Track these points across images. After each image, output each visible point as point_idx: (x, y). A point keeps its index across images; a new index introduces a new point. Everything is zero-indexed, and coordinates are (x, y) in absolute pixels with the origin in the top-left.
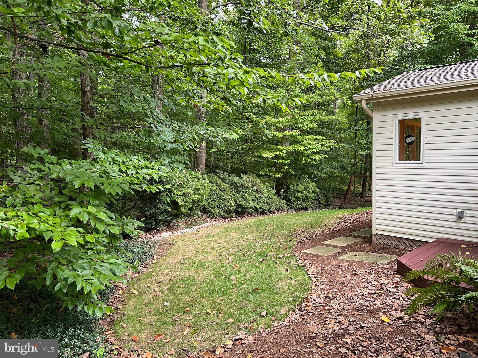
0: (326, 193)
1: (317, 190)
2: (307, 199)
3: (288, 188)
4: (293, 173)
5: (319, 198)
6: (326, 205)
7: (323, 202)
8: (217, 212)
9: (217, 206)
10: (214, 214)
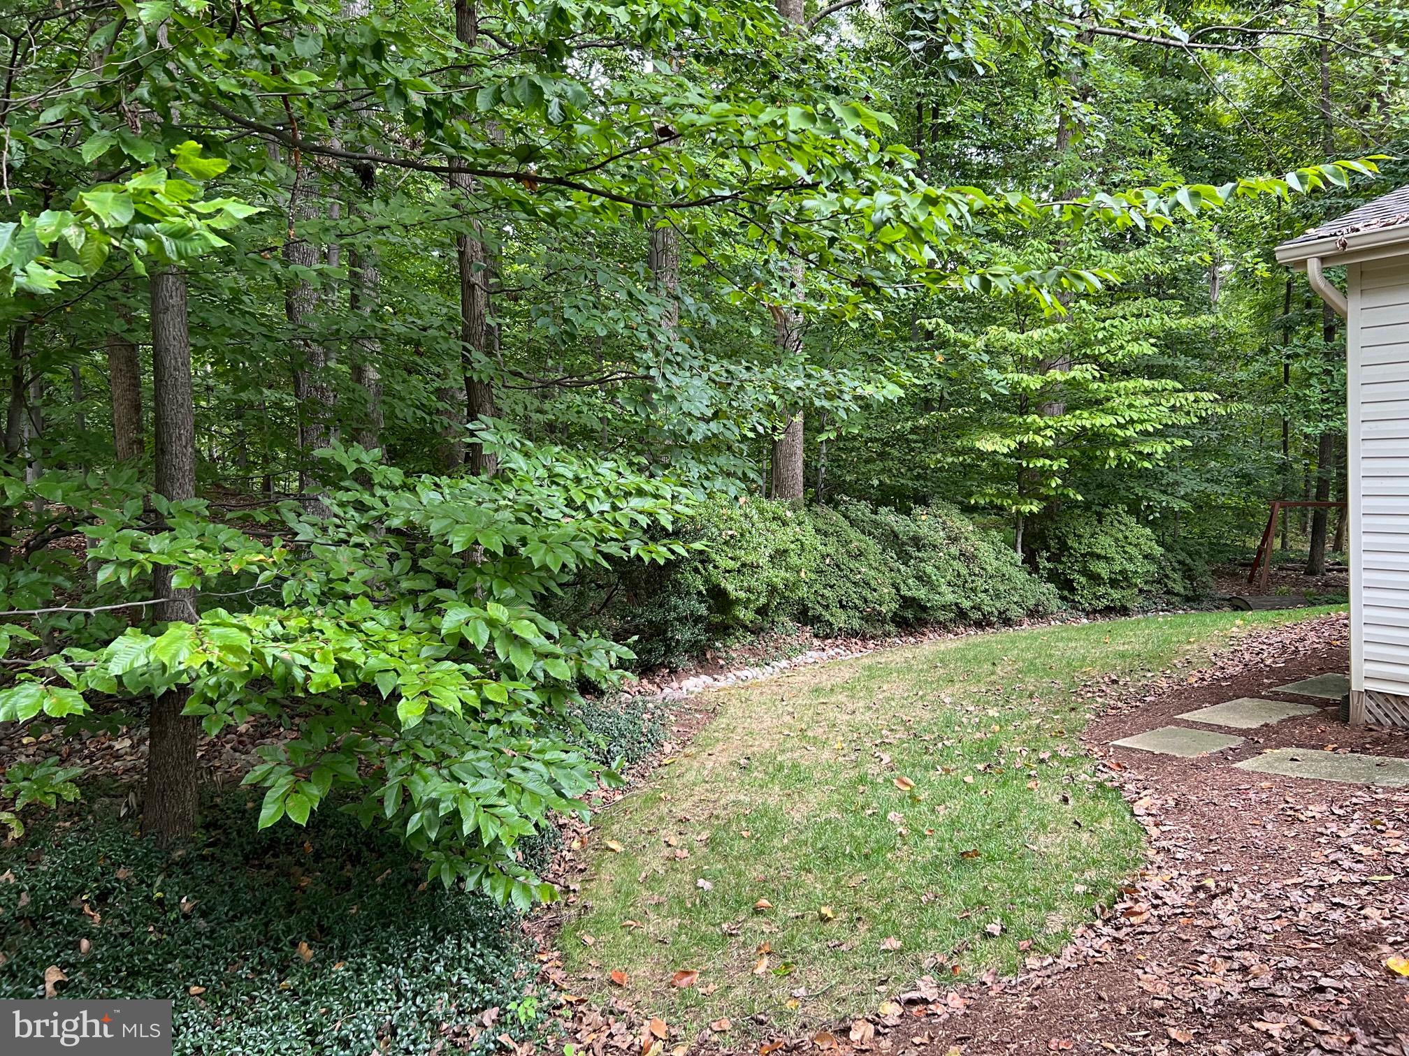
0: (1188, 561)
1: (1158, 551)
2: (1126, 579)
3: (1064, 547)
4: (1080, 498)
5: (1167, 576)
6: (1188, 599)
7: (1178, 588)
8: (840, 619)
9: (840, 602)
10: (831, 624)
